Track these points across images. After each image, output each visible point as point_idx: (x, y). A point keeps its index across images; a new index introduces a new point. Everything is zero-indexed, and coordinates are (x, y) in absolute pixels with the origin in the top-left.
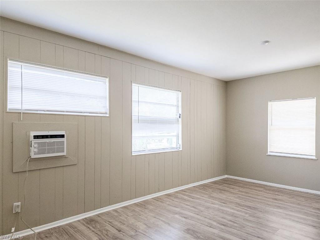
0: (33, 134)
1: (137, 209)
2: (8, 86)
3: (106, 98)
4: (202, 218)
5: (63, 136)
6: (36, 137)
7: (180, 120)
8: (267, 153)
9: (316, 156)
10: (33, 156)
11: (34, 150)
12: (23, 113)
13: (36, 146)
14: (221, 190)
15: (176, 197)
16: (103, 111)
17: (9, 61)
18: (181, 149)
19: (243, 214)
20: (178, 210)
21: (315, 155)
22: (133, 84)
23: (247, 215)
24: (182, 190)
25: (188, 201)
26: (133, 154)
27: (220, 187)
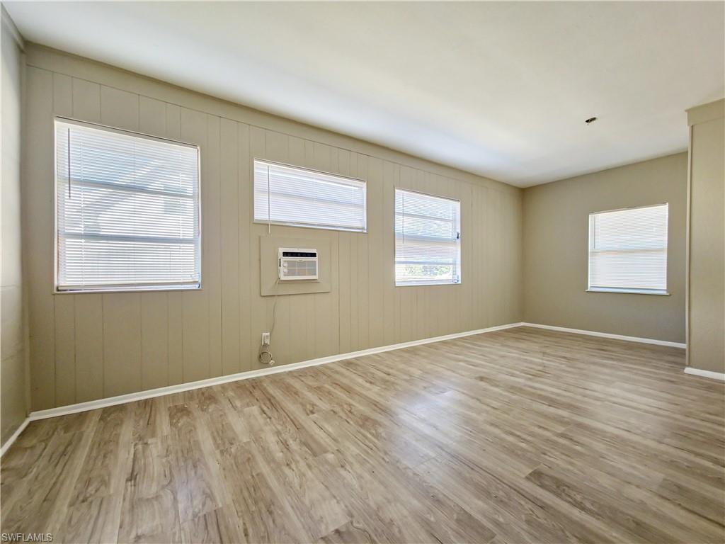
0: (282, 250)
1: (406, 355)
2: (255, 189)
3: (362, 206)
4: (497, 367)
5: (313, 255)
6: (286, 254)
7: (459, 241)
8: (587, 288)
9: (667, 290)
10: (283, 278)
11: (283, 270)
12: (271, 225)
13: (286, 265)
14: (518, 339)
15: (455, 345)
16: (359, 225)
17: (255, 162)
18: (460, 282)
19: (557, 364)
20: (461, 357)
21: (666, 288)
22: (396, 190)
23: (563, 366)
24: (461, 338)
25: (474, 349)
26: (397, 285)
27: (516, 336)
